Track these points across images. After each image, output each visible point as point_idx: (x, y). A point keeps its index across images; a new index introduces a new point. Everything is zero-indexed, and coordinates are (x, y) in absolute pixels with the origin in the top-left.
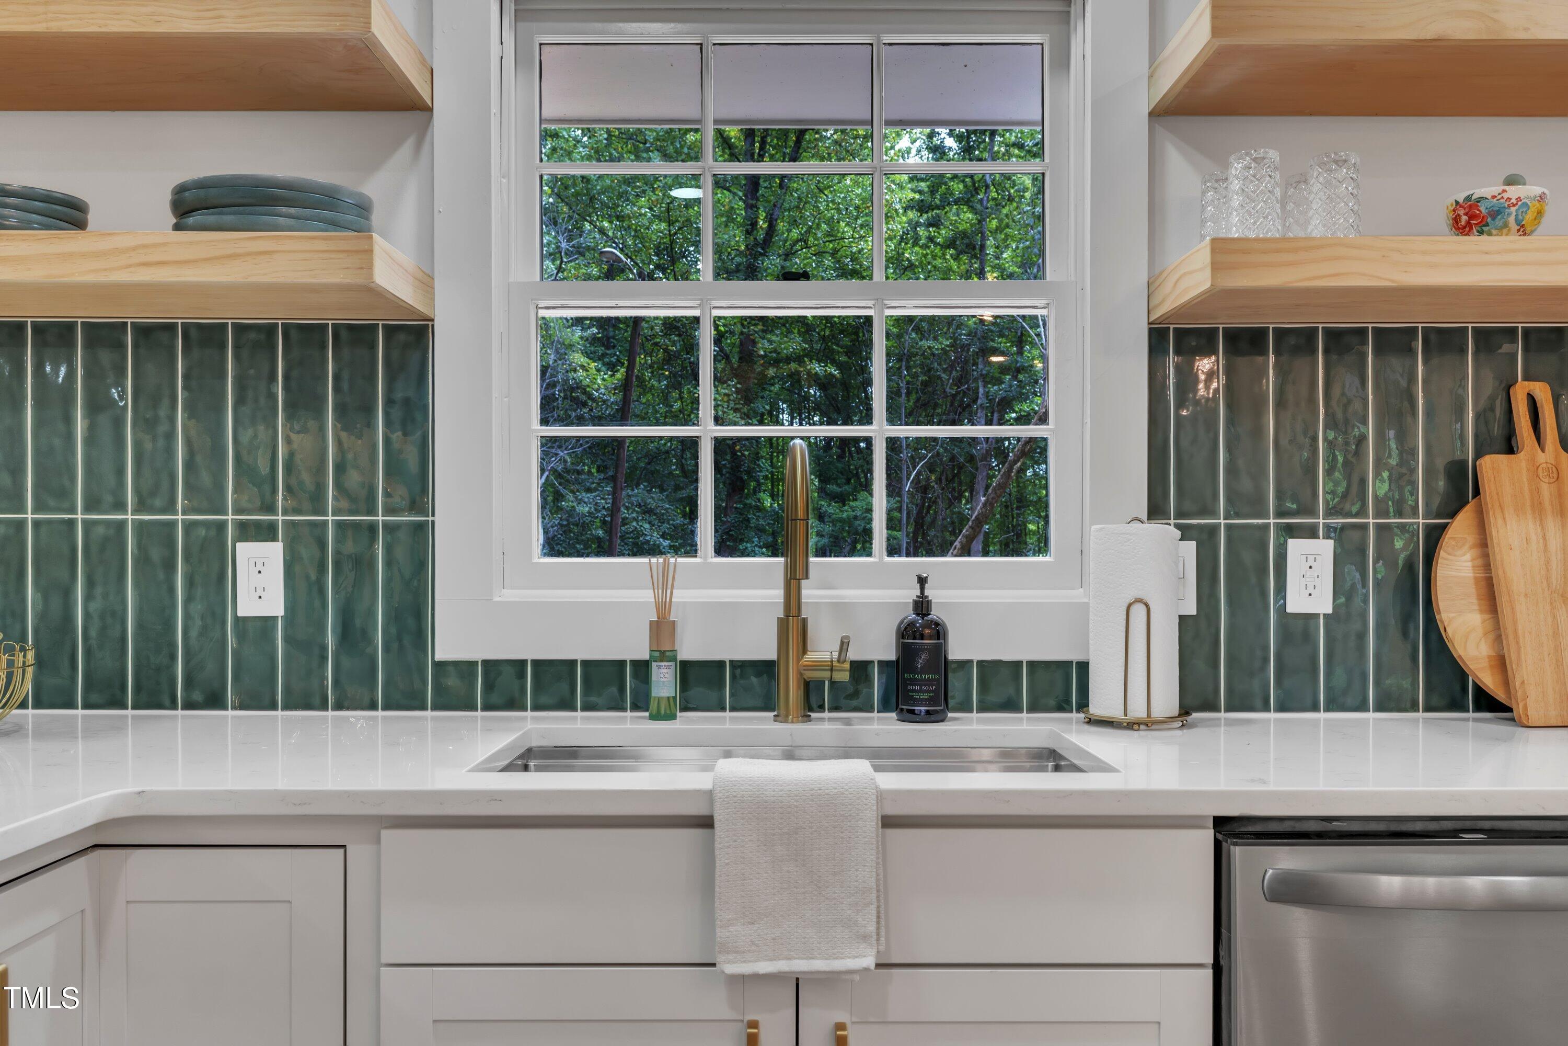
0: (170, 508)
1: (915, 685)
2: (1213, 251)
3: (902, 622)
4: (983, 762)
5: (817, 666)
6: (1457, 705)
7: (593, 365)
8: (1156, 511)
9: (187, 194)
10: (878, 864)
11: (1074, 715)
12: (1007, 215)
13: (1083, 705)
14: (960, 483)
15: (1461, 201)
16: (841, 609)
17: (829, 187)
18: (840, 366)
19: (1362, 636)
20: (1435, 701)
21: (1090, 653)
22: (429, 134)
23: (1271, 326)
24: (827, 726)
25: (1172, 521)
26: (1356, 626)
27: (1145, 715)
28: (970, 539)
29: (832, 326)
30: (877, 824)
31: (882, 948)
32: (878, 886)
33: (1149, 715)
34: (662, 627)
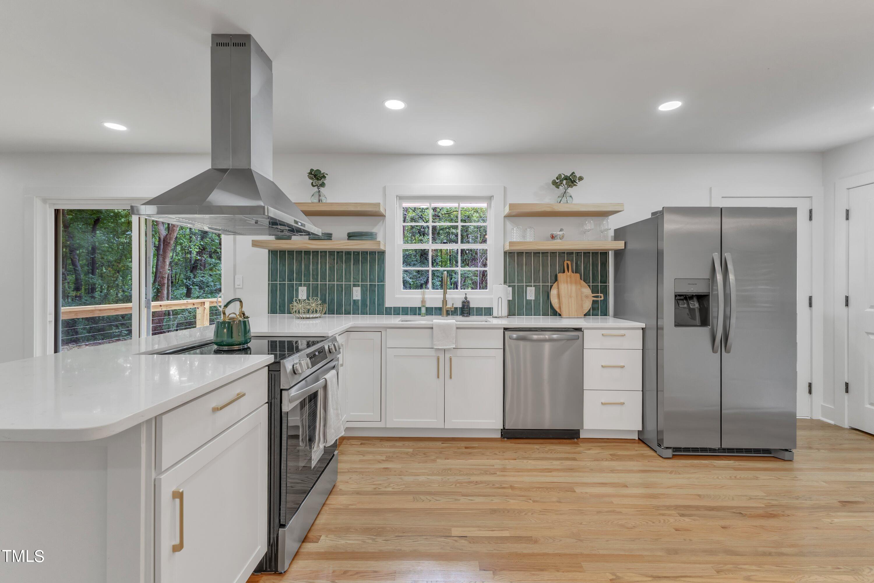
0: (342, 282)
1: (465, 311)
3: (463, 301)
5: (449, 308)
8: (505, 283)
9: (350, 234)
10: (455, 333)
13: (492, 314)
16: (452, 298)
19: (540, 303)
20: (551, 315)
21: (493, 306)
22: (385, 221)
23: (524, 252)
24: (450, 317)
25: (508, 284)
26: (538, 302)
30: (456, 328)
31: (456, 345)
32: (456, 337)
33: (502, 316)
34: (423, 301)
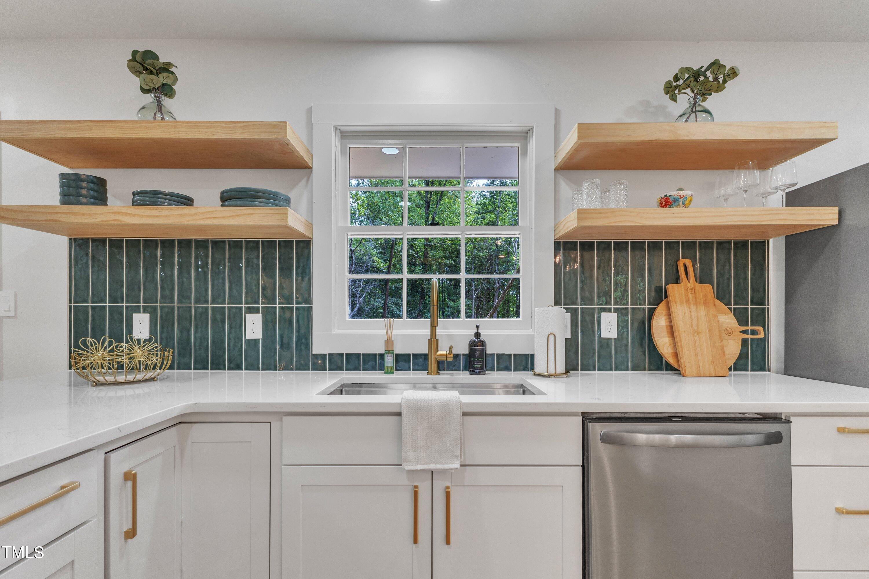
0: (224, 302)
1: (475, 362)
2: (578, 213)
3: (471, 341)
4: (498, 389)
5: (441, 356)
6: (659, 369)
7: (380, 261)
8: (557, 303)
9: (225, 194)
10: (461, 429)
11: (529, 372)
12: (504, 216)
13: (532, 369)
14: (490, 296)
15: (663, 197)
16: (450, 337)
17: (451, 207)
18: (454, 260)
19: (627, 345)
20: (652, 367)
21: (535, 351)
22: (311, 177)
23: (596, 241)
24: (445, 376)
25: (562, 307)
26: (625, 342)
27: (554, 373)
28: (493, 313)
29: (452, 249)
30: (461, 415)
31: (462, 460)
32: (461, 437)
33: (555, 373)
34: (389, 343)
